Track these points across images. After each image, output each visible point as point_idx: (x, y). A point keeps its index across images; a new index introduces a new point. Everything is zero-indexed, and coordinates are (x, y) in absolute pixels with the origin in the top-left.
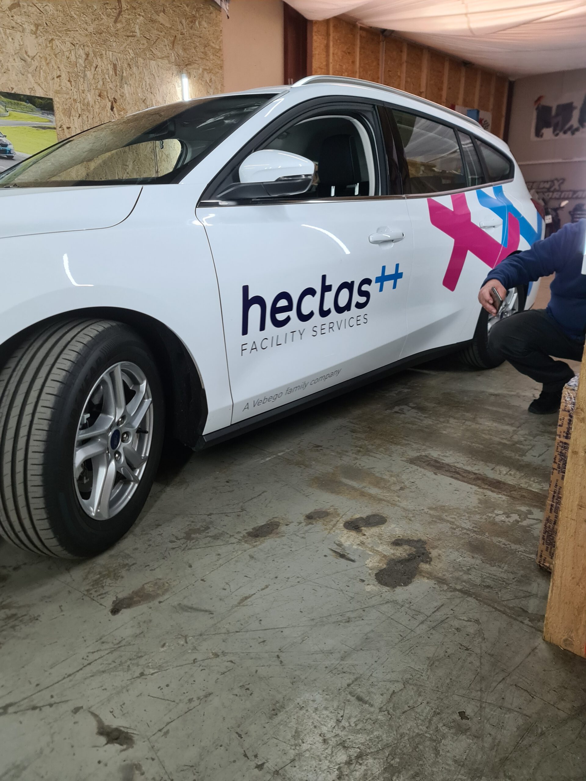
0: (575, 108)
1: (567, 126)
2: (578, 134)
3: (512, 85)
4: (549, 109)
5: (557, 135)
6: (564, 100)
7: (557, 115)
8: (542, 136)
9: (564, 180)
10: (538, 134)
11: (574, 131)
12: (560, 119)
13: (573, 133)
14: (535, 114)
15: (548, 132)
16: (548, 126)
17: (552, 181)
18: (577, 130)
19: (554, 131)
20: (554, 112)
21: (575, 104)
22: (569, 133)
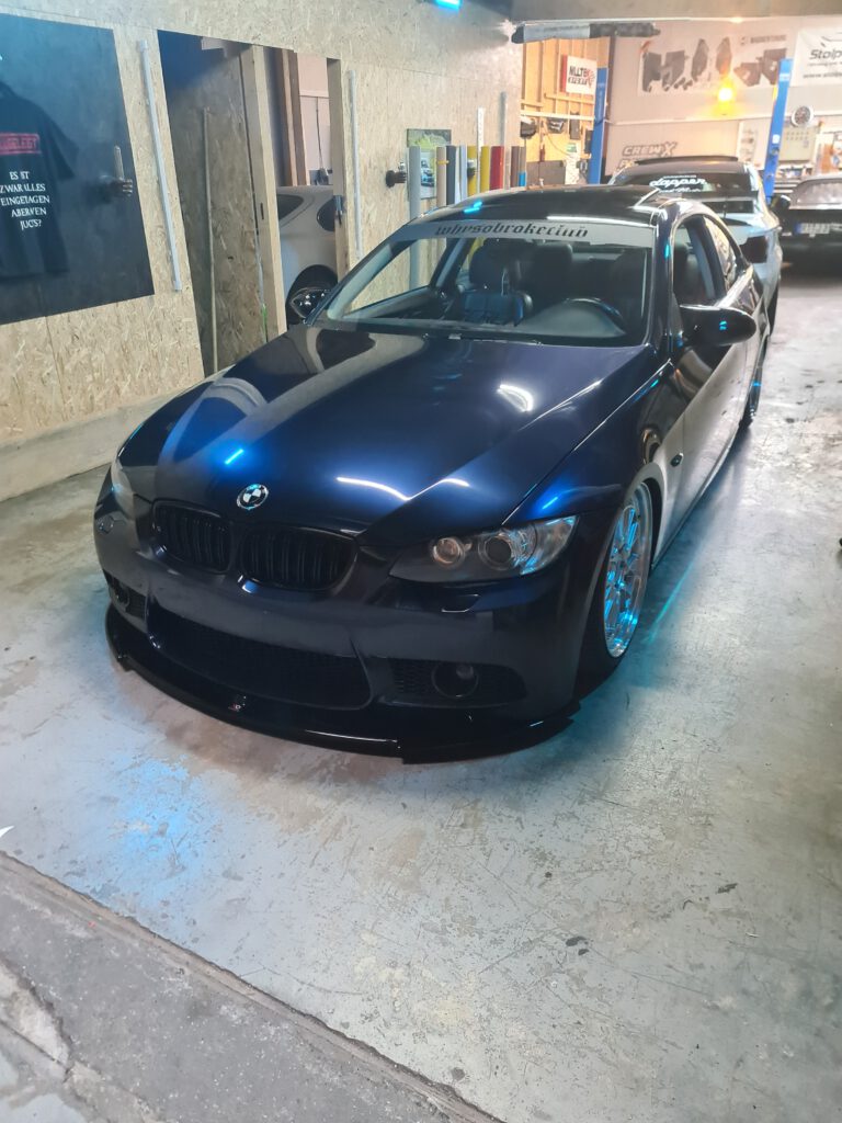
0: (688, 57)
1: (678, 80)
2: (689, 88)
4: (658, 58)
5: (667, 89)
6: (675, 49)
7: (667, 65)
8: (650, 90)
9: (676, 144)
10: (646, 87)
11: (687, 85)
12: (670, 70)
13: (685, 88)
14: (641, 63)
15: (656, 85)
16: (658, 78)
18: (690, 84)
19: (664, 83)
20: (663, 63)
21: (687, 54)
22: (681, 87)
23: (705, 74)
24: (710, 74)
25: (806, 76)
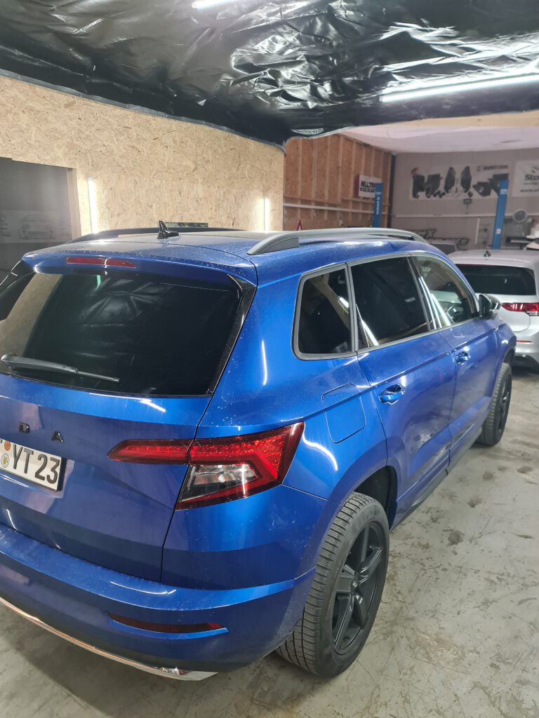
0: (442, 178)
1: (436, 192)
2: (444, 197)
3: (394, 158)
4: (423, 178)
5: (429, 197)
6: (433, 173)
7: (428, 182)
8: (418, 197)
9: (435, 230)
10: (415, 195)
11: (441, 195)
12: (430, 185)
14: (412, 181)
15: (422, 195)
16: (422, 190)
17: (427, 231)
18: (444, 194)
19: (427, 194)
20: (426, 180)
21: (441, 176)
22: (438, 196)
23: (454, 189)
24: (457, 189)
25: (522, 191)
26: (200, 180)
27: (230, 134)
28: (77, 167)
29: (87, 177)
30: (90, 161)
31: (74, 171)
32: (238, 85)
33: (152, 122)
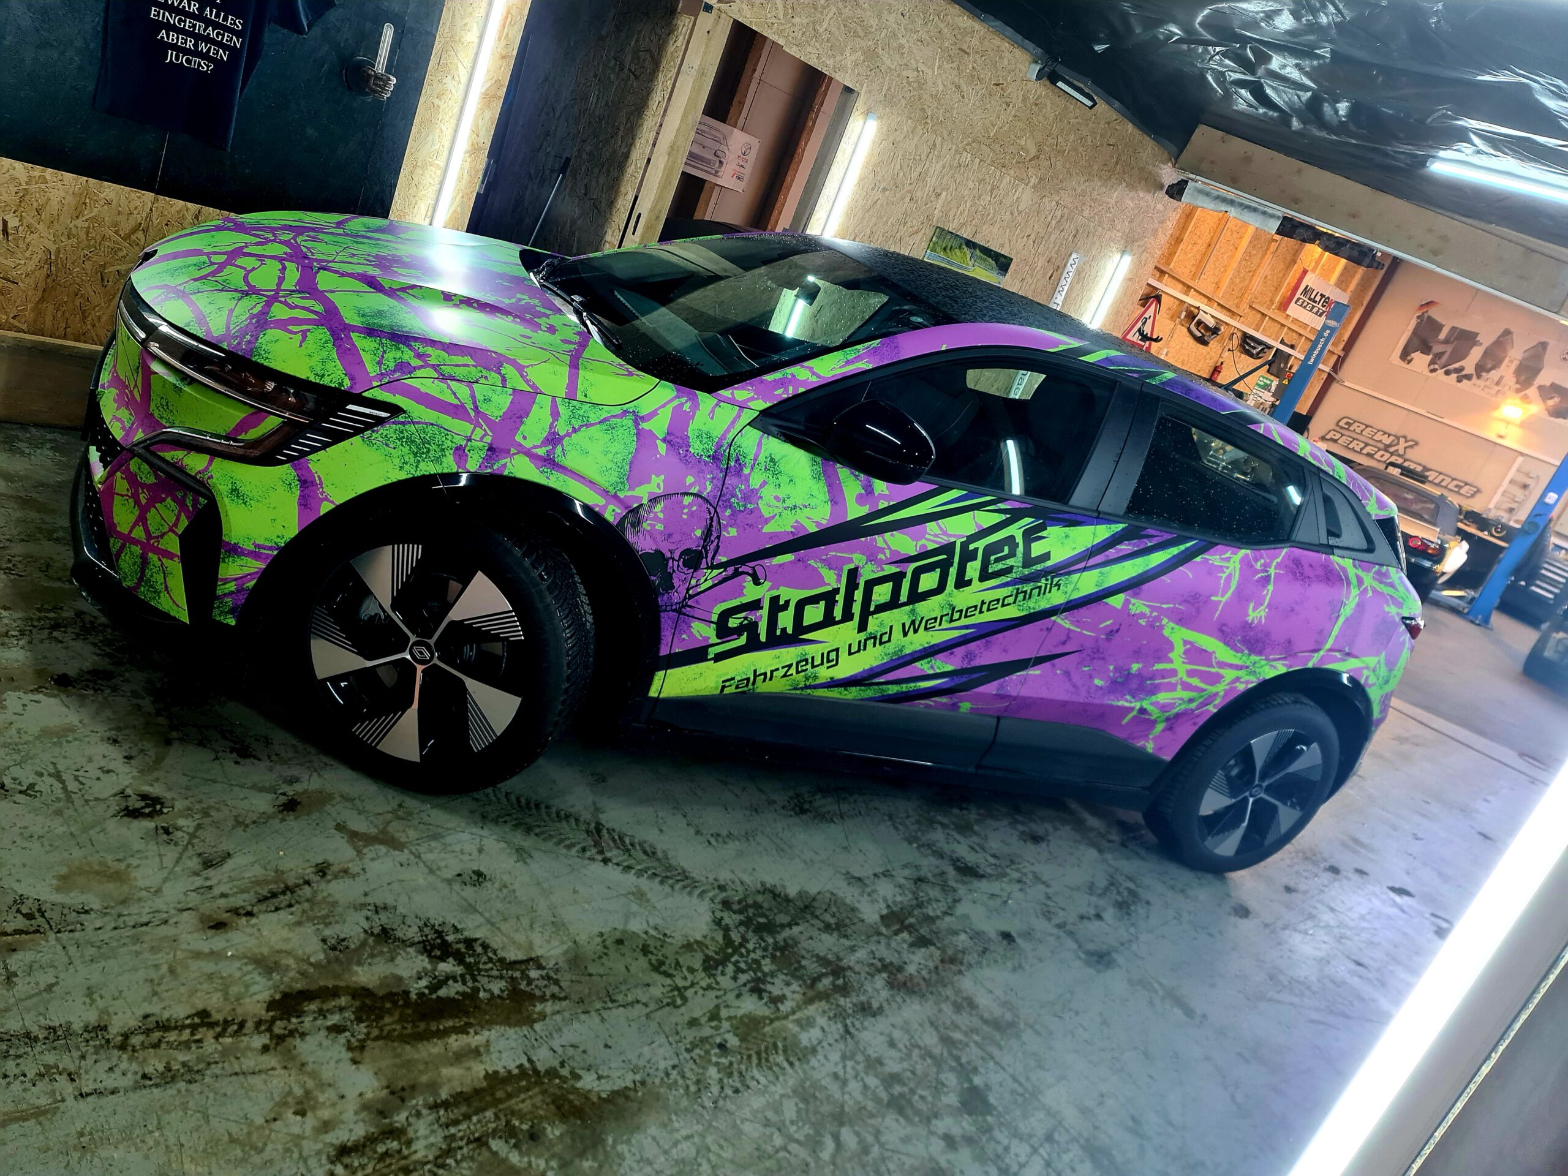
0: (1479, 343)
4: (1439, 327)
5: (1433, 370)
6: (1467, 325)
7: (1446, 342)
8: (1409, 362)
9: (1417, 444)
10: (1405, 355)
11: (1462, 377)
12: (1449, 349)
13: (1459, 380)
15: (1420, 360)
16: (1426, 349)
18: (1468, 377)
19: (1433, 362)
20: (1442, 336)
21: (1481, 338)
22: (1454, 376)
23: (1494, 375)
24: (1502, 377)
26: (1033, 180)
27: (1120, 118)
28: (863, 92)
29: (867, 113)
30: (885, 87)
31: (855, 94)
32: (1185, 47)
33: (1007, 54)
